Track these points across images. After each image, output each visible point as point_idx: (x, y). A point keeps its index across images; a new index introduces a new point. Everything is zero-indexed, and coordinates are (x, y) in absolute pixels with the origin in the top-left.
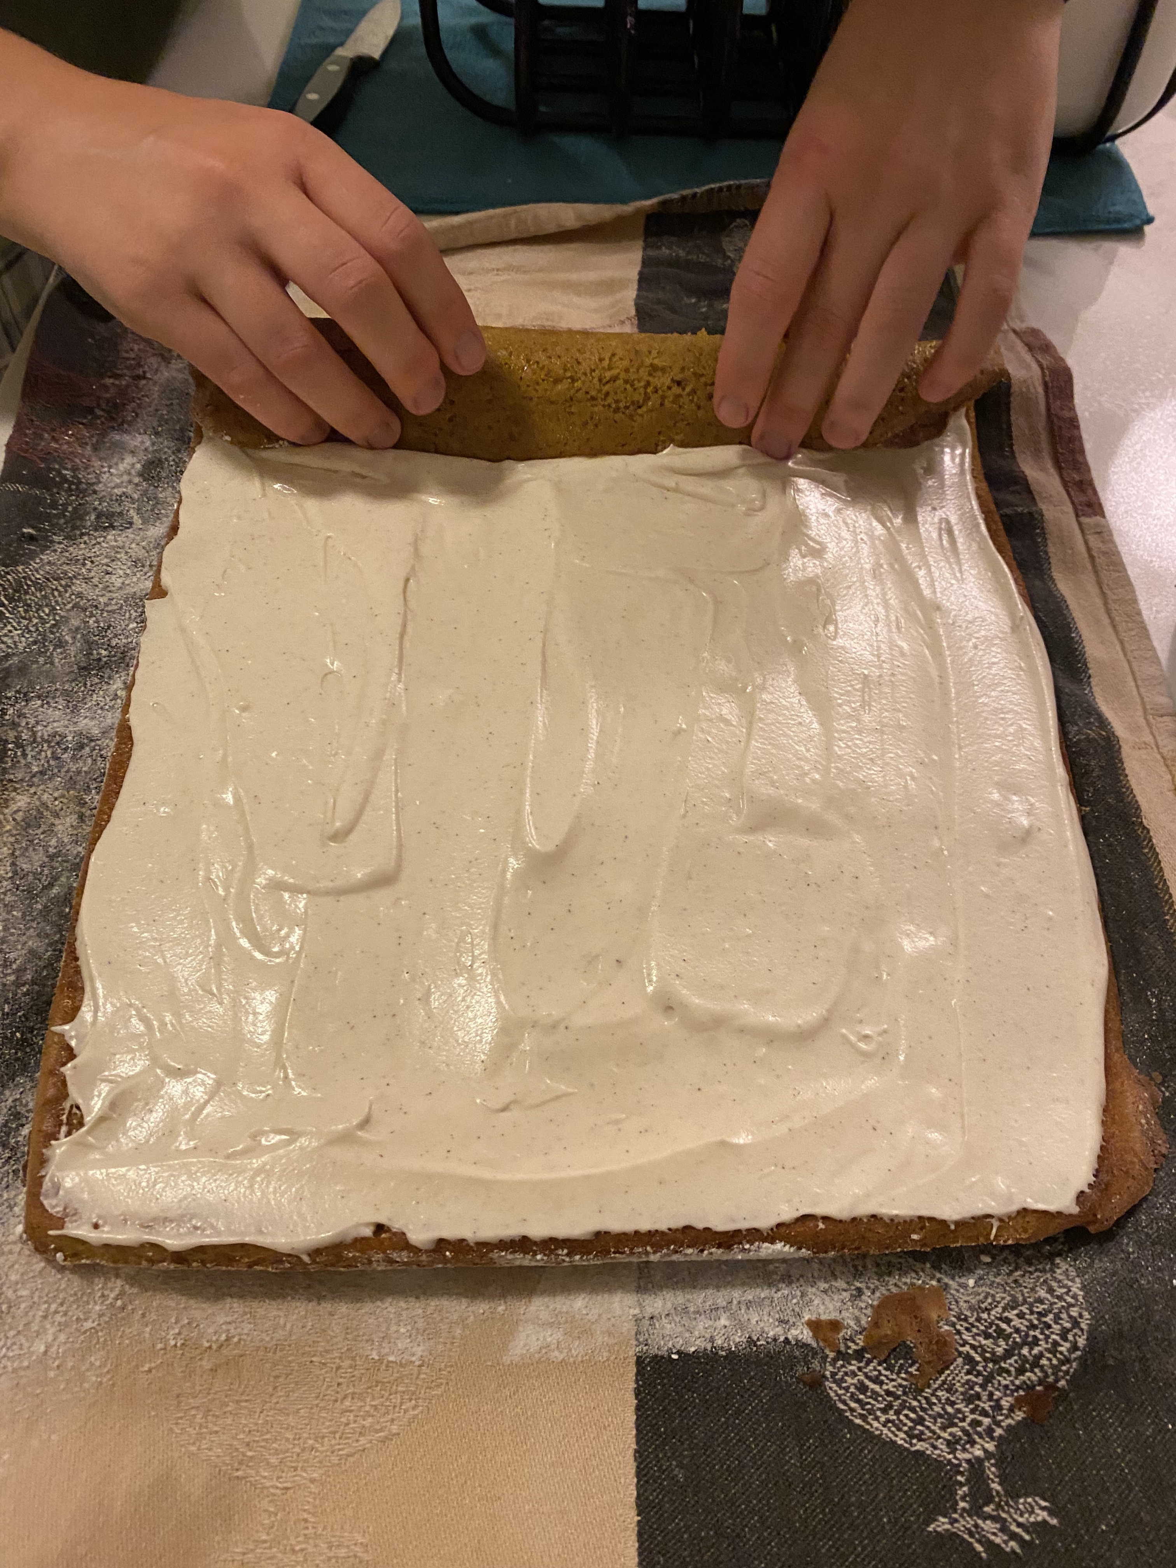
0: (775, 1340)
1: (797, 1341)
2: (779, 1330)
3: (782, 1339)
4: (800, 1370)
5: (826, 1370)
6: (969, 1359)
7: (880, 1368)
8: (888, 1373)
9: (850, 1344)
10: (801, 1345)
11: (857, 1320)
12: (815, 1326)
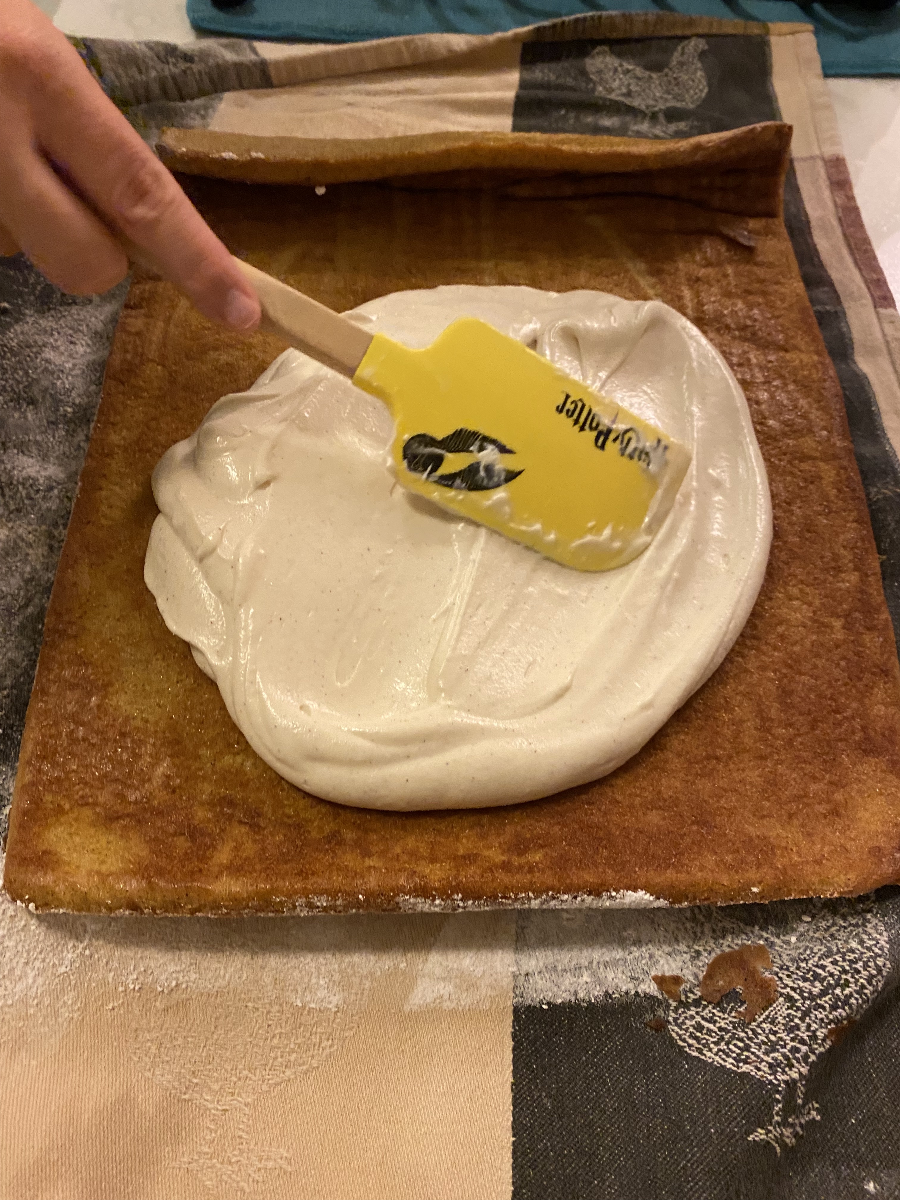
0: (627, 993)
1: (645, 994)
2: (631, 986)
3: (633, 992)
4: (648, 1017)
5: (668, 1015)
6: (789, 998)
7: (714, 1011)
8: (721, 1014)
9: (689, 995)
10: (649, 997)
11: (696, 976)
12: (660, 981)
